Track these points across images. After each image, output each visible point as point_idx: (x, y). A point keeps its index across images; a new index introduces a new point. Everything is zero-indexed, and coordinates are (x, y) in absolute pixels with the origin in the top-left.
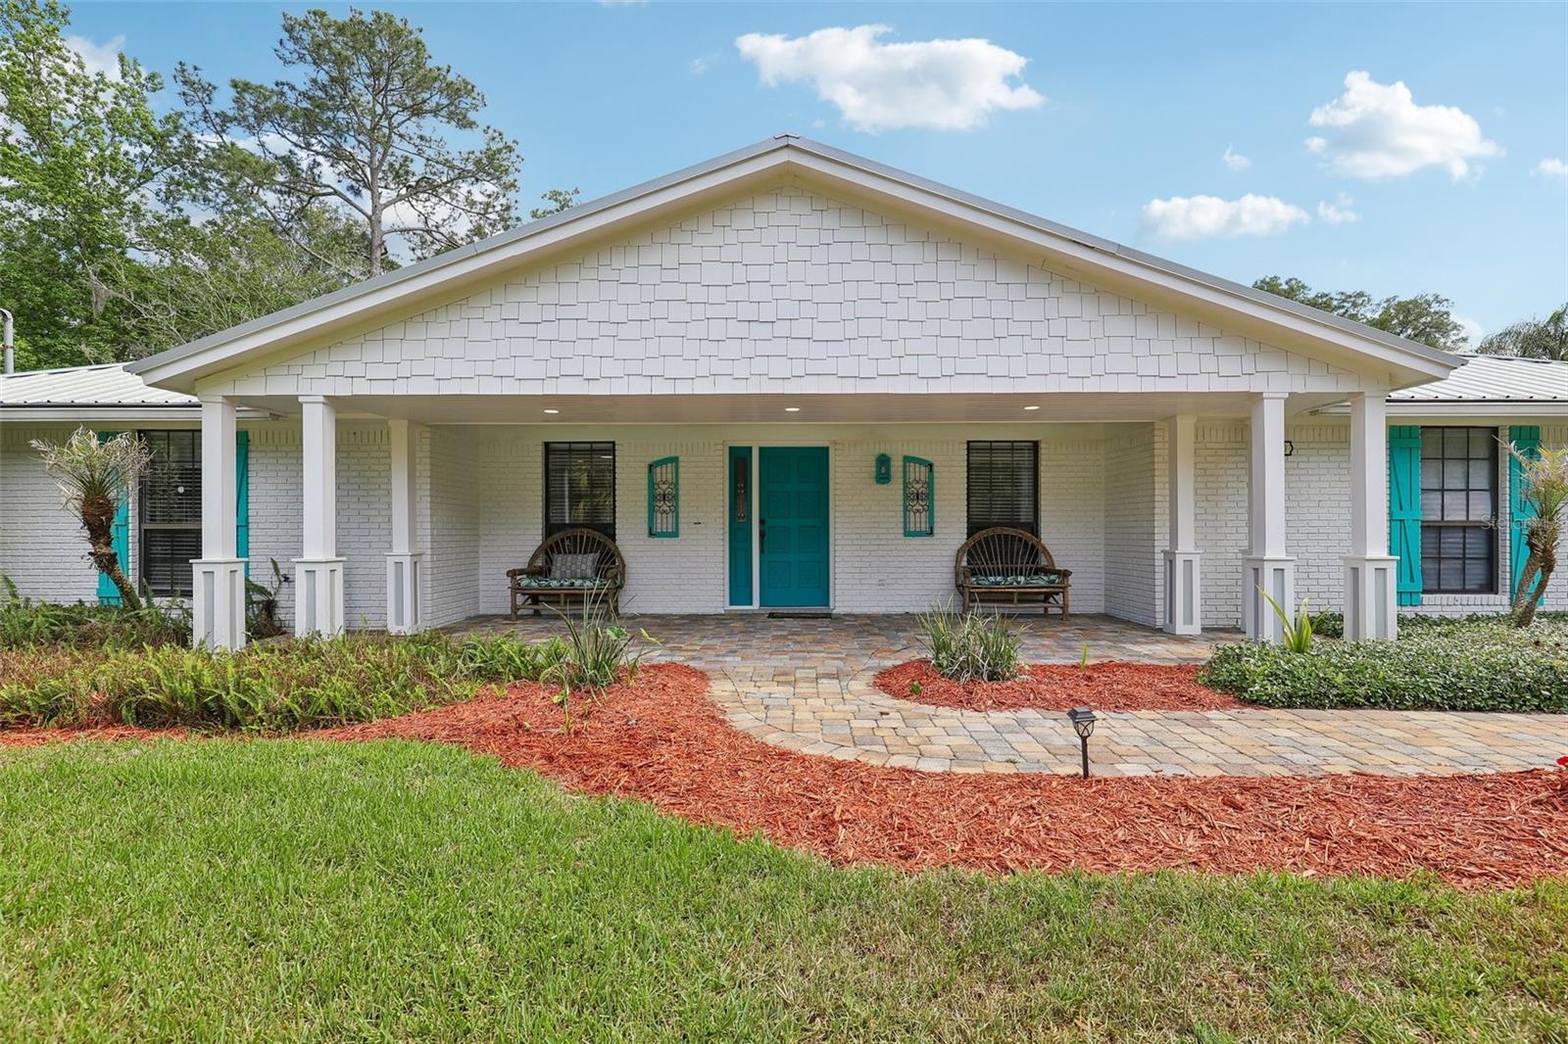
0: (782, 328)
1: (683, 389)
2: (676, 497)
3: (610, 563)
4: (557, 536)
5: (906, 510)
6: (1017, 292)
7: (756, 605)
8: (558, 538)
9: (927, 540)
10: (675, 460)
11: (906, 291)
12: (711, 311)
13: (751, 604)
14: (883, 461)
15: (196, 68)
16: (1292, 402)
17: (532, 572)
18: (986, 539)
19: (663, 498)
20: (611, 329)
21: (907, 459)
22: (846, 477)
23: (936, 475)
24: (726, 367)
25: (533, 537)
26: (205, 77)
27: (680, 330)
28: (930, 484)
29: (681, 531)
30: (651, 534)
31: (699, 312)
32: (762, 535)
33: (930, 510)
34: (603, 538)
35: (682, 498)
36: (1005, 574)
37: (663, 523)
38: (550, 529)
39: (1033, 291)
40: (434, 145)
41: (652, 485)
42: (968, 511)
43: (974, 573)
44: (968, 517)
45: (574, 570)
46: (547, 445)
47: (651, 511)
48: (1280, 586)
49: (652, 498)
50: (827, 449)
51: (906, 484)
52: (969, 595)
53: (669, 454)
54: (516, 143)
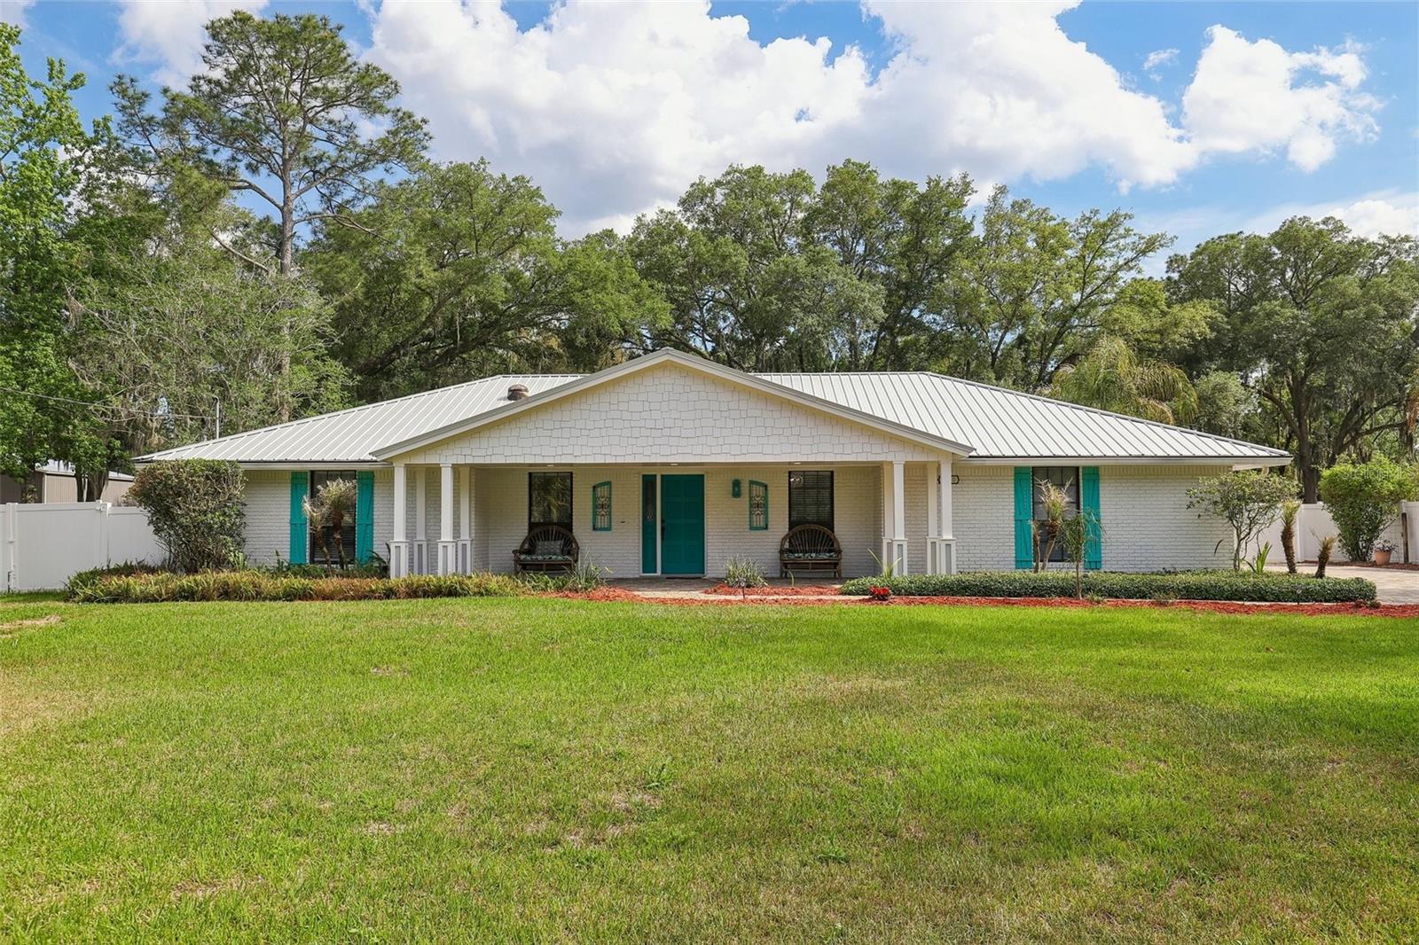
0: (666, 432)
1: (620, 460)
2: (609, 506)
3: (570, 547)
5: (751, 514)
6: (776, 415)
7: (659, 573)
8: (538, 531)
9: (765, 532)
10: (609, 483)
12: (633, 424)
13: (655, 572)
14: (737, 484)
15: (132, 80)
17: (521, 551)
18: (800, 532)
19: (602, 507)
20: (587, 432)
21: (752, 483)
22: (714, 495)
23: (769, 492)
24: (641, 450)
25: (523, 532)
26: (141, 87)
27: (619, 432)
28: (766, 498)
29: (613, 527)
30: (595, 529)
31: (627, 424)
32: (663, 529)
33: (766, 513)
34: (563, 530)
35: (613, 507)
36: (805, 552)
37: (602, 522)
38: (532, 526)
40: (344, 132)
41: (595, 498)
42: (790, 514)
43: (791, 551)
44: (790, 518)
45: (550, 550)
46: (530, 474)
47: (595, 515)
48: (901, 554)
49: (595, 507)
50: (703, 476)
51: (751, 498)
52: (785, 565)
53: (605, 479)
54: (424, 121)
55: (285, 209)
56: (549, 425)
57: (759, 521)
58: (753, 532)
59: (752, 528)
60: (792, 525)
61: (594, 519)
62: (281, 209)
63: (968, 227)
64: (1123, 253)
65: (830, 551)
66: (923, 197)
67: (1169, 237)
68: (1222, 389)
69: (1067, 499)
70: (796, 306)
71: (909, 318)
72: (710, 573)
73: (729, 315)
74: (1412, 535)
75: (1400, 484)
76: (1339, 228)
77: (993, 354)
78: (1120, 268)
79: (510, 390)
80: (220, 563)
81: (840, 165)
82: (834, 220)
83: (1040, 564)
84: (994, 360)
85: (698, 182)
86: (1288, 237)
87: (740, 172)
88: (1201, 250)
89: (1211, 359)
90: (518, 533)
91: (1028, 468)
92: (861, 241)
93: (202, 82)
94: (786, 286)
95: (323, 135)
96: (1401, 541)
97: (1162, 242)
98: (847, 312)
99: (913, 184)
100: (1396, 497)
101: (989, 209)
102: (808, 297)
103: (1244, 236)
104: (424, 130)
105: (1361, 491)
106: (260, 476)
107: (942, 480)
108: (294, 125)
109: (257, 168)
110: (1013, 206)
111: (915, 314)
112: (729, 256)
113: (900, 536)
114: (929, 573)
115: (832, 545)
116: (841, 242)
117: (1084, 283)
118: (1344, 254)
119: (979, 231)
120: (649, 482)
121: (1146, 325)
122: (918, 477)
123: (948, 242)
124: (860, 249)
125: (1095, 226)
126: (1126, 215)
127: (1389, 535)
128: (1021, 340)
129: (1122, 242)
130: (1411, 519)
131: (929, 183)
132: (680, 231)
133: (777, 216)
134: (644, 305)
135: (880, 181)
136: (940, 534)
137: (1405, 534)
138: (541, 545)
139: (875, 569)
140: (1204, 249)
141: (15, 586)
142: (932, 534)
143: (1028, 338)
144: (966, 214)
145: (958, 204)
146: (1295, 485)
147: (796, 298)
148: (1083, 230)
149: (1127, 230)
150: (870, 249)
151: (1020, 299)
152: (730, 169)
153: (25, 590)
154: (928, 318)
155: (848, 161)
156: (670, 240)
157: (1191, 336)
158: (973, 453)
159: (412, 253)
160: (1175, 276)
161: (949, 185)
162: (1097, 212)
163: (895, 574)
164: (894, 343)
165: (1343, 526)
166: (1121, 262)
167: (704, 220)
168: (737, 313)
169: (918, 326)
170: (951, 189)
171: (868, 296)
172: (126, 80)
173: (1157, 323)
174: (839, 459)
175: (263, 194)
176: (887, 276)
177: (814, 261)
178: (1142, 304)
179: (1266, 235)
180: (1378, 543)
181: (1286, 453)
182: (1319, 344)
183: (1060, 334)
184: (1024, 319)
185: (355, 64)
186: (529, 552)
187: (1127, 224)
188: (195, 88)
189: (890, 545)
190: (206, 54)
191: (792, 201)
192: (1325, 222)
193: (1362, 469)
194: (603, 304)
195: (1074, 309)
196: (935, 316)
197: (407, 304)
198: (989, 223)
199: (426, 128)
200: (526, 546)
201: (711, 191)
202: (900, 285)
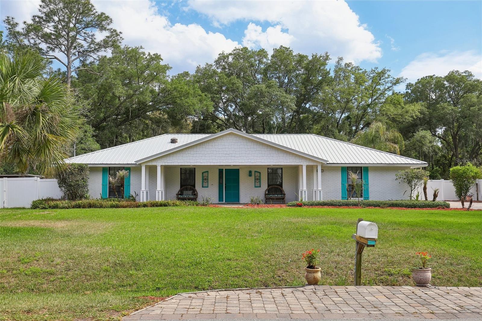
0: (230, 155)
2: (208, 179)
3: (195, 194)
4: (183, 187)
5: (255, 182)
7: (224, 201)
9: (259, 188)
10: (208, 172)
11: (250, 150)
12: (220, 152)
14: (250, 172)
15: (12, 18)
16: (307, 167)
18: (271, 188)
19: (205, 180)
20: (205, 155)
21: (255, 172)
22: (243, 176)
23: (261, 175)
26: (15, 21)
27: (215, 155)
28: (260, 177)
29: (209, 186)
30: (203, 187)
31: (218, 152)
32: (225, 187)
33: (260, 182)
34: (192, 187)
35: (209, 179)
36: (273, 194)
37: (205, 185)
39: (268, 150)
40: (90, 37)
41: (203, 177)
42: (268, 182)
43: (268, 194)
44: (268, 183)
45: (188, 194)
46: (181, 168)
47: (203, 182)
48: (305, 194)
49: (203, 179)
50: (239, 169)
51: (255, 177)
52: (267, 199)
53: (206, 170)
54: (121, 33)
55: (68, 66)
56: (192, 153)
57: (258, 184)
58: (256, 188)
59: (255, 187)
60: (269, 186)
61: (203, 184)
62: (67, 67)
63: (328, 73)
64: (387, 84)
65: (281, 194)
66: (310, 61)
67: (404, 78)
68: (424, 137)
69: (357, 177)
70: (262, 104)
71: (305, 108)
72: (241, 202)
73: (233, 104)
74: (480, 191)
75: (476, 173)
76: (471, 75)
77: (337, 123)
78: (386, 90)
79: (171, 140)
80: (81, 197)
81: (278, 48)
82: (276, 69)
83: (349, 198)
84: (338, 125)
85: (222, 53)
86: (451, 78)
87: (239, 50)
88: (419, 82)
89: (421, 125)
90: (178, 188)
91: (345, 167)
92: (287, 78)
93: (36, 18)
94: (258, 96)
95: (83, 38)
96: (476, 193)
97: (402, 80)
98: (281, 106)
99: (306, 56)
100: (474, 178)
101: (336, 66)
102: (267, 100)
103: (435, 76)
104: (120, 36)
105: (463, 175)
106: (94, 169)
107: (318, 171)
108: (72, 34)
109: (54, 49)
110: (345, 65)
111: (307, 106)
112: (235, 84)
113: (305, 188)
114: (314, 200)
115: (282, 192)
116: (279, 78)
117: (372, 95)
118: (471, 85)
119: (332, 74)
120: (221, 171)
121: (395, 112)
122: (311, 170)
123: (320, 78)
124: (286, 81)
125: (377, 74)
126: (388, 70)
127: (472, 190)
128: (348, 118)
129: (387, 80)
130: (479, 185)
131: (313, 56)
132: (215, 72)
133: (253, 66)
134: (203, 103)
135: (294, 54)
136: (317, 188)
137: (477, 191)
138: (185, 192)
139: (297, 199)
140: (420, 82)
141: (6, 206)
142: (315, 188)
143: (351, 117)
144: (327, 68)
145: (324, 64)
146: (428, 173)
147: (262, 101)
148: (372, 75)
149: (389, 76)
150: (290, 81)
151: (348, 102)
152: (235, 49)
153: (10, 207)
154: (312, 108)
155: (282, 46)
156: (212, 77)
157: (412, 117)
158: (328, 162)
159: (116, 83)
160: (410, 91)
161: (321, 57)
162: (377, 68)
163: (303, 200)
164: (299, 118)
165: (457, 188)
166: (386, 87)
167: (224, 68)
168: (236, 104)
169: (308, 111)
170: (321, 58)
171: (289, 100)
172: (10, 18)
173: (400, 111)
174: (285, 164)
175: (60, 61)
176: (296, 91)
177: (269, 87)
178: (394, 104)
179: (443, 77)
180: (469, 194)
181: (426, 163)
182: (461, 120)
183: (363, 115)
184: (349, 110)
185: (96, 12)
186: (181, 195)
187: (388, 73)
188: (34, 20)
189: (302, 192)
190: (40, 8)
191: (259, 61)
192: (465, 72)
193: (463, 168)
194: (188, 103)
195: (369, 106)
196: (315, 107)
197: (109, 101)
198: (336, 71)
199: (121, 35)
200: (180, 193)
201: (228, 57)
202: (301, 95)
